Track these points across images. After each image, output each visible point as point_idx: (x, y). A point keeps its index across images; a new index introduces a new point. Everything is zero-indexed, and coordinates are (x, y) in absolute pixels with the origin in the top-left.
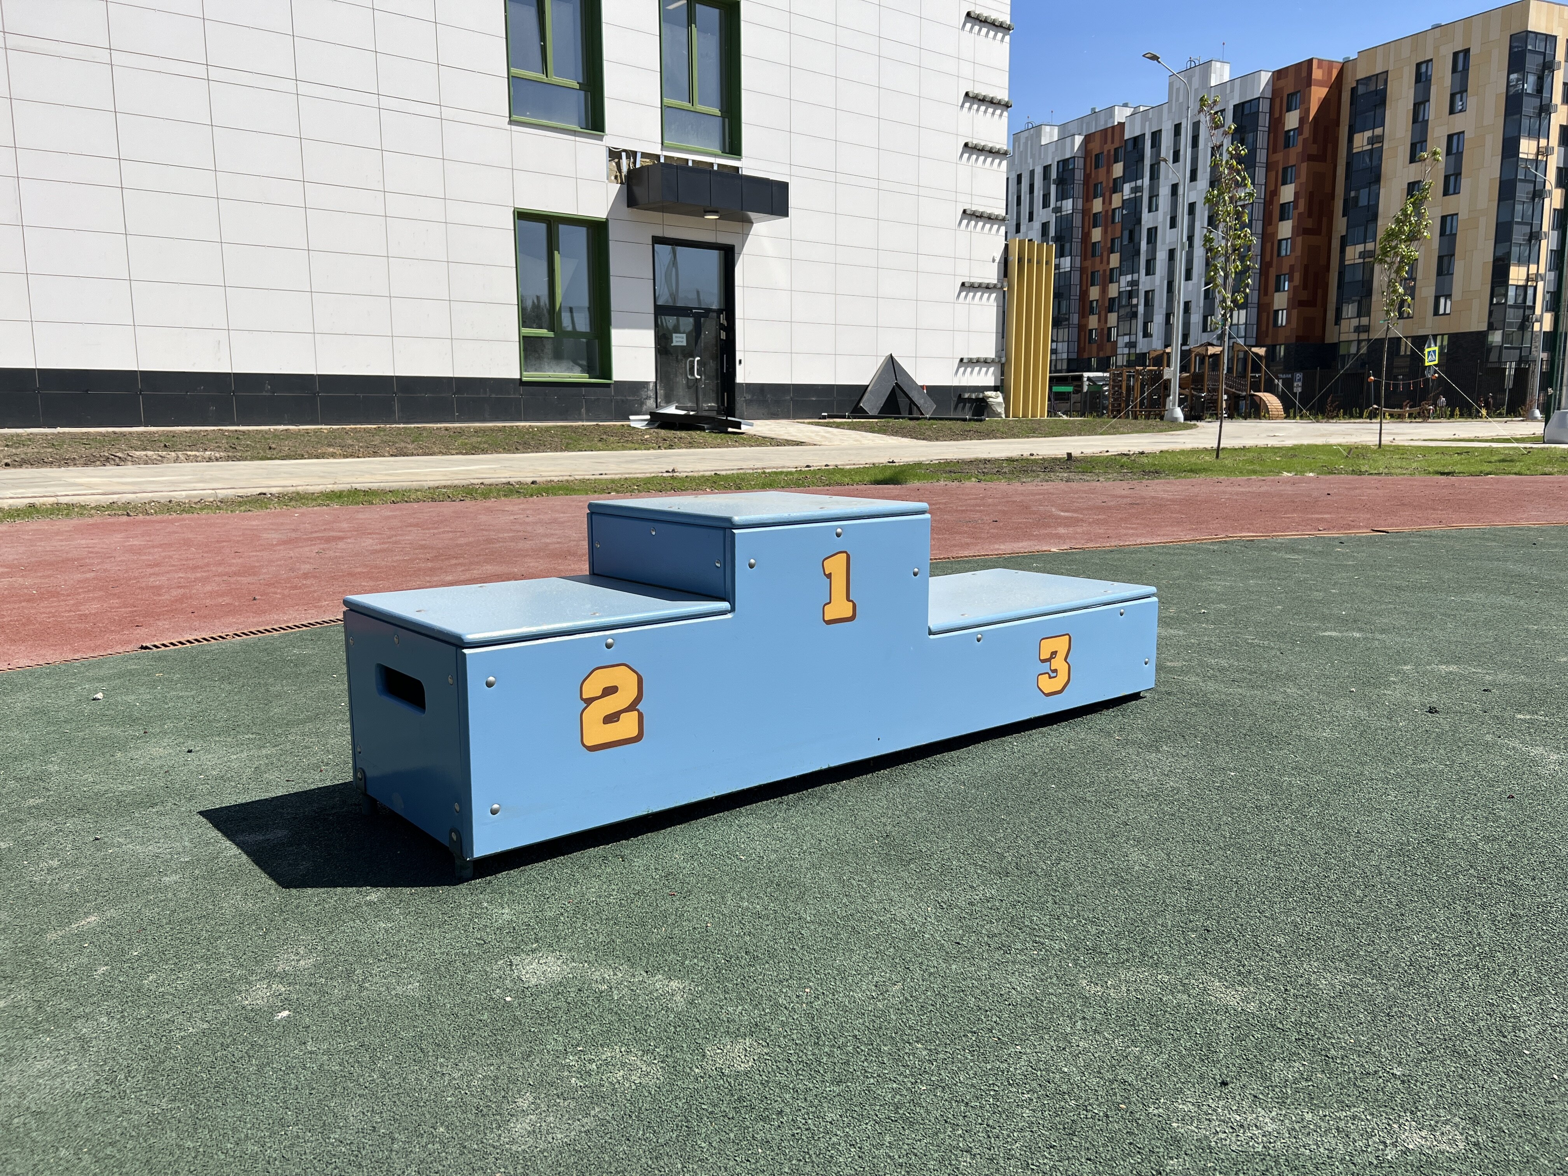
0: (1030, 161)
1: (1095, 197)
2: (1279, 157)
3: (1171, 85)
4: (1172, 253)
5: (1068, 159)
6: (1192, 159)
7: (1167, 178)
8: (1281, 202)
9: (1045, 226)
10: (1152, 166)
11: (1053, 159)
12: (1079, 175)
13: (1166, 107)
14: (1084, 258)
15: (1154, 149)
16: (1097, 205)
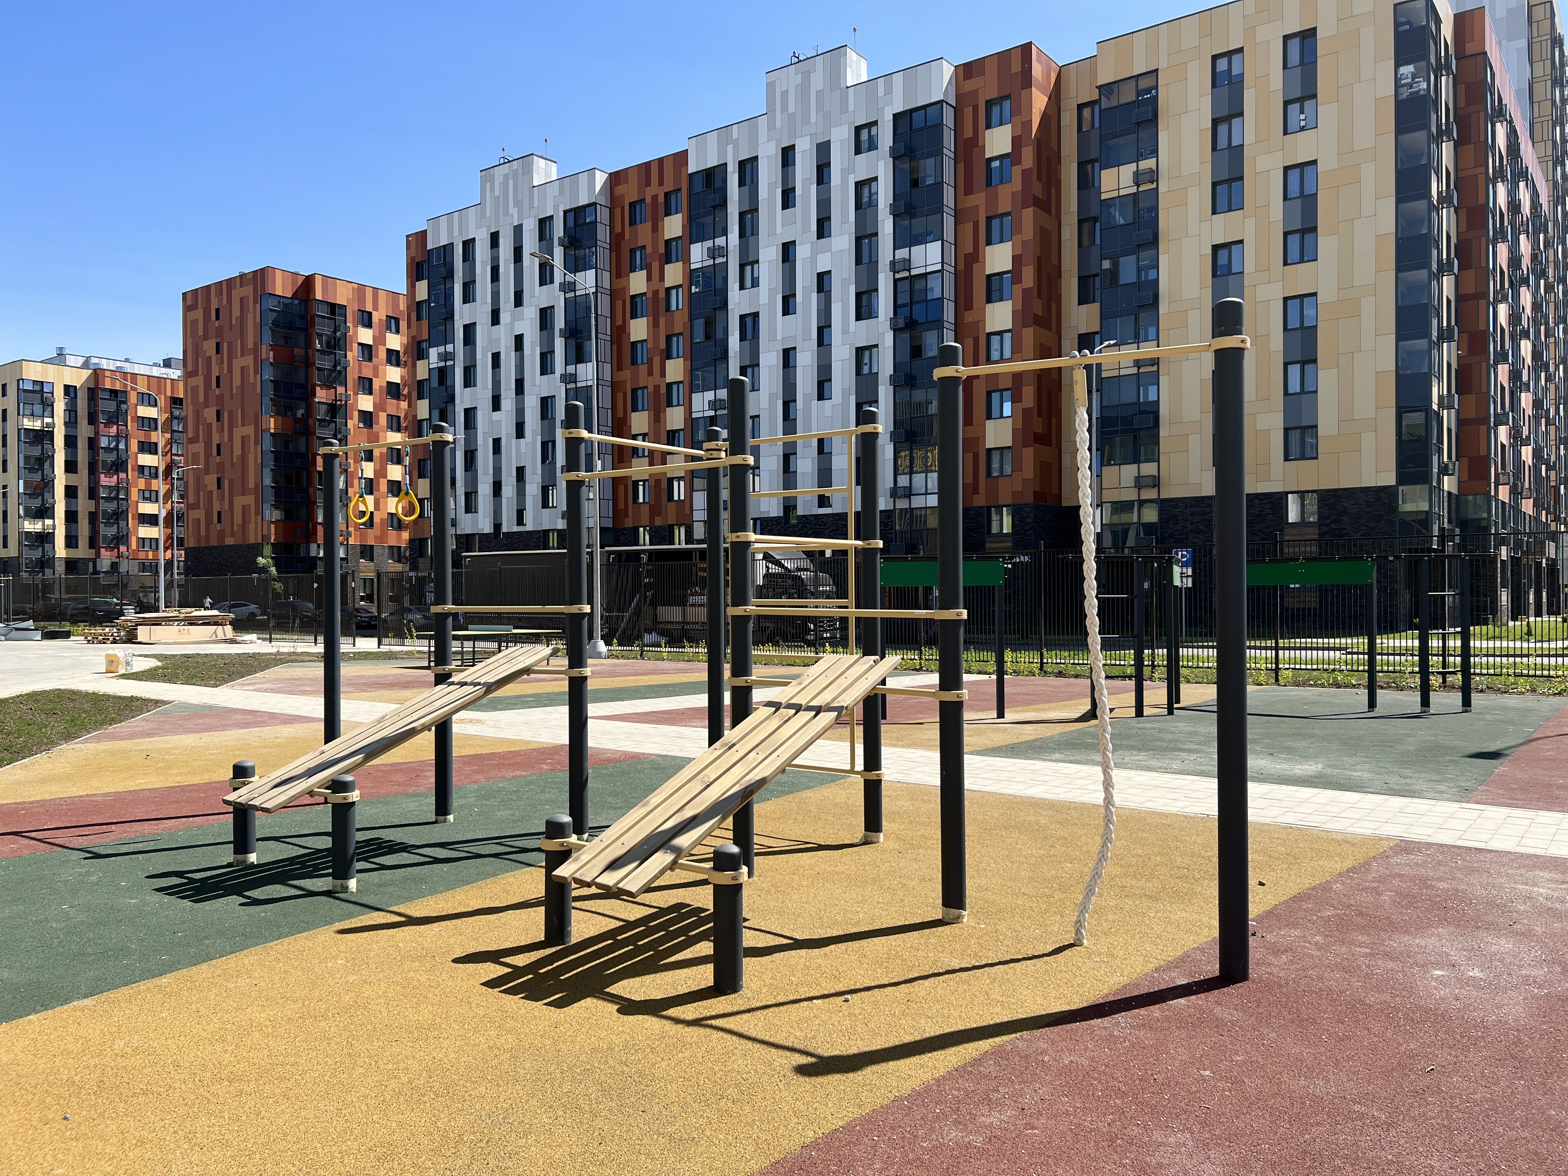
0: (513, 211)
1: (633, 270)
2: (978, 199)
3: (771, 87)
4: (788, 356)
5: (584, 207)
6: (818, 202)
7: (772, 233)
8: (988, 272)
9: (546, 315)
10: (742, 215)
11: (556, 207)
12: (603, 234)
13: (763, 122)
14: (618, 365)
15: (746, 189)
16: (638, 283)
